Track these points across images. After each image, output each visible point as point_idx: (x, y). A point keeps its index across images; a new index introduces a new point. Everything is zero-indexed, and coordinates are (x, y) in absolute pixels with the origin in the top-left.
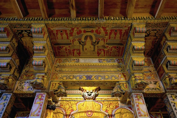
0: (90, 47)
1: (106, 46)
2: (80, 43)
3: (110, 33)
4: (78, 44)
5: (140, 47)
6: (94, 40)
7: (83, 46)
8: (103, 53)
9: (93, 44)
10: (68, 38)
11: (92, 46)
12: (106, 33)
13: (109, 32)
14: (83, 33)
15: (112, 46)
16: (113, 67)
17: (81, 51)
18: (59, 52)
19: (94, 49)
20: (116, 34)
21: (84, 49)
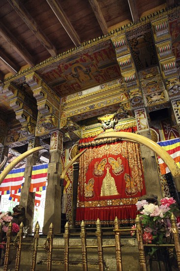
0: (86, 77)
1: (100, 70)
2: (74, 77)
3: (96, 57)
4: (73, 78)
5: (125, 61)
6: (85, 69)
7: (78, 78)
8: (101, 78)
9: (86, 73)
10: (60, 76)
11: (87, 76)
12: (92, 58)
13: (93, 57)
14: (70, 67)
15: (106, 69)
16: (116, 89)
17: (80, 84)
18: (61, 92)
19: (90, 77)
20: (101, 56)
21: (81, 81)
